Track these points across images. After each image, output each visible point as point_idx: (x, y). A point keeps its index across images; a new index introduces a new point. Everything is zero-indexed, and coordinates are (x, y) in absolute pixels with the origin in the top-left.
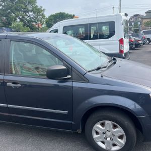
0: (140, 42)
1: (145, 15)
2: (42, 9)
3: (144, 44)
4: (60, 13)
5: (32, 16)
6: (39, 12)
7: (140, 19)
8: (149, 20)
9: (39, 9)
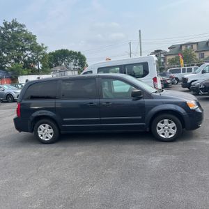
0: (168, 81)
1: (168, 51)
2: (44, 46)
3: (173, 84)
4: (62, 50)
5: (30, 56)
6: (40, 50)
7: (162, 56)
8: (173, 57)
9: (40, 47)
